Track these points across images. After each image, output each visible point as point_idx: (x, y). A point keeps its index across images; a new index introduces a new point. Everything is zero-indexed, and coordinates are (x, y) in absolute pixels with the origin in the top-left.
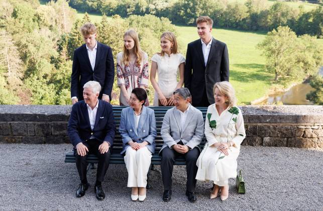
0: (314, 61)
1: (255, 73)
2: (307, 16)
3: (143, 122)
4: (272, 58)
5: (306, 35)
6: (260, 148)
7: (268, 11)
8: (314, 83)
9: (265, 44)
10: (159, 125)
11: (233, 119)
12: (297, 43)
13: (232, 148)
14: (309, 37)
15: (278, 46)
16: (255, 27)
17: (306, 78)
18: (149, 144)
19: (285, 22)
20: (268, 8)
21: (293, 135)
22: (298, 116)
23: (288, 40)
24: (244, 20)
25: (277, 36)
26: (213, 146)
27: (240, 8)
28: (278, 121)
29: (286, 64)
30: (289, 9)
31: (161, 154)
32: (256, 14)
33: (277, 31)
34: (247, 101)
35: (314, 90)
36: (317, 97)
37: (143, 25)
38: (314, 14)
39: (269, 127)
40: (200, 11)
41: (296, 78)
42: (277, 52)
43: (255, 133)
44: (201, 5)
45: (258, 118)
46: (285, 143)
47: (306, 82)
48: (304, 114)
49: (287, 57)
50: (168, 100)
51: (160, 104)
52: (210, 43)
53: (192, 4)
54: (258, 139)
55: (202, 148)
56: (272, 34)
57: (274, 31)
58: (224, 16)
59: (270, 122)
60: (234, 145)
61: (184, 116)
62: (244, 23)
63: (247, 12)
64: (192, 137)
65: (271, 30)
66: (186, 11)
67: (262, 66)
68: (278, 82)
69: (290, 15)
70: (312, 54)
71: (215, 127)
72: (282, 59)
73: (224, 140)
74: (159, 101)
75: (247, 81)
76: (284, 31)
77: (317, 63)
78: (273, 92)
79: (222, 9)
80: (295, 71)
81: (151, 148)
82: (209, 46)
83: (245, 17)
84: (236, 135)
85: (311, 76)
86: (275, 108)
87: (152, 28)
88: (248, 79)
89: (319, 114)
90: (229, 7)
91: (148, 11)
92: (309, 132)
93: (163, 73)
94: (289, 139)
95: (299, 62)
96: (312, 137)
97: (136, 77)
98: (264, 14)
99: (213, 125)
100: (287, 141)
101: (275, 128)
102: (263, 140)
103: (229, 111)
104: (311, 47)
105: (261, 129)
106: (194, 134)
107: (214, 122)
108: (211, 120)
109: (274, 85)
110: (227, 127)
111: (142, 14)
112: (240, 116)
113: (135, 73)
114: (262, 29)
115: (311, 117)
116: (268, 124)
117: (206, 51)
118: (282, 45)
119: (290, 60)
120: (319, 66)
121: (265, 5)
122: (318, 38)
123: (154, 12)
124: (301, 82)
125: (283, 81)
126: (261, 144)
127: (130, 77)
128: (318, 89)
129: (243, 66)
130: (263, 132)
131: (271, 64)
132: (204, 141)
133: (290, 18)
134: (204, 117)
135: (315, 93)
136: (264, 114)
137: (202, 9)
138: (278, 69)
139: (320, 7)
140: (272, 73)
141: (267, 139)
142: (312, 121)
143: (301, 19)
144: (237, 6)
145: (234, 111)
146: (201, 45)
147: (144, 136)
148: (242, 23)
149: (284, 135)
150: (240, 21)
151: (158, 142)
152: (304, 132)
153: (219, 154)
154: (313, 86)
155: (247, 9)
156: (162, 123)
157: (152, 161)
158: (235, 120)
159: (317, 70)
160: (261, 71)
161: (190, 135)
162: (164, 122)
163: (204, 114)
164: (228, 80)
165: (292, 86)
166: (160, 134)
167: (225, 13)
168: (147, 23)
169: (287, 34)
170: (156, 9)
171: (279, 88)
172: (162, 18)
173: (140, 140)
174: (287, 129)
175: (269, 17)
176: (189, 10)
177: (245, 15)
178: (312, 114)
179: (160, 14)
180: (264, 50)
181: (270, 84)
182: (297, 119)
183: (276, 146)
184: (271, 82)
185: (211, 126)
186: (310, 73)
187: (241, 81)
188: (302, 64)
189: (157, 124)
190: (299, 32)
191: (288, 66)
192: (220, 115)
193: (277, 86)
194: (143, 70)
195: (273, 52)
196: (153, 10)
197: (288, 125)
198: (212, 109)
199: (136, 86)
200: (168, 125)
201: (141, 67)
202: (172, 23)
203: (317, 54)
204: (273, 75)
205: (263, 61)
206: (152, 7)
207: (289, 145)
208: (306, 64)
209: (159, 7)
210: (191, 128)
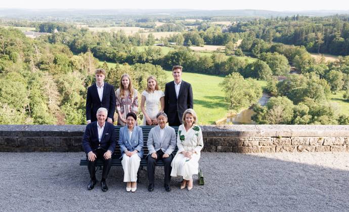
0: (256, 94)
1: (218, 102)
2: (250, 66)
3: (134, 136)
4: (229, 93)
5: (250, 78)
6: (215, 153)
7: (226, 62)
8: (255, 109)
9: (224, 84)
10: (146, 139)
11: (196, 134)
12: (244, 83)
13: (194, 154)
14: (252, 79)
15: (232, 85)
16: (217, 73)
17: (251, 106)
18: (138, 152)
19: (236, 70)
20: (225, 60)
21: (236, 144)
22: (239, 132)
23: (238, 81)
24: (210, 67)
25: (232, 78)
26: (181, 153)
27: (208, 60)
28: (227, 135)
29: (237, 96)
30: (239, 61)
31: (147, 159)
32: (218, 63)
33: (232, 75)
34: (213, 121)
35: (255, 113)
36: (258, 118)
37: (144, 70)
38: (255, 65)
39: (221, 140)
40: (182, 61)
41: (244, 106)
42: (232, 89)
43: (211, 144)
44: (183, 57)
45: (214, 134)
46: (231, 150)
47: (251, 108)
48: (243, 131)
49: (238, 92)
50: (152, 121)
51: (147, 124)
52: (180, 83)
53: (176, 57)
54: (214, 147)
55: (175, 154)
56: (229, 77)
57: (230, 75)
58: (198, 65)
59: (221, 136)
60: (195, 152)
61: (162, 132)
62: (211, 69)
63: (213, 63)
64: (168, 147)
65: (228, 74)
66: (172, 61)
67: (223, 98)
68: (233, 108)
69: (239, 65)
70: (254, 90)
71: (184, 140)
72: (235, 93)
73: (190, 148)
74: (146, 122)
75: (213, 108)
76: (236, 75)
77: (257, 96)
78: (230, 115)
79: (196, 60)
80: (244, 101)
81: (140, 154)
82: (179, 86)
83: (211, 66)
84: (197, 145)
85: (253, 104)
86: (225, 127)
87: (150, 72)
88: (214, 106)
89: (253, 131)
90: (200, 59)
91: (147, 61)
92: (247, 143)
93: (149, 103)
94: (234, 147)
95: (246, 95)
96: (248, 146)
97: (129, 106)
98: (223, 64)
99: (182, 138)
100: (233, 149)
101: (224, 140)
102: (217, 148)
103: (193, 129)
104: (253, 86)
105: (216, 140)
106: (170, 144)
107: (183, 136)
108: (181, 135)
109: (230, 111)
110: (192, 139)
111: (143, 63)
112: (200, 132)
113: (128, 103)
114: (222, 74)
115: (248, 133)
116: (220, 138)
117: (178, 89)
118: (235, 84)
119: (240, 94)
120: (258, 98)
121: (224, 58)
122: (258, 80)
123: (151, 62)
124: (247, 109)
125: (236, 108)
126: (216, 151)
127: (125, 106)
128: (258, 113)
129: (210, 98)
130: (217, 143)
131: (228, 96)
132: (176, 149)
133: (240, 67)
134: (177, 133)
135: (256, 115)
136: (218, 130)
137: (183, 60)
138: (233, 100)
139: (258, 61)
140: (229, 102)
141: (219, 147)
142: (248, 135)
143: (246, 68)
144: (206, 59)
145: (196, 129)
146: (174, 85)
147: (135, 145)
148: (209, 70)
149: (230, 145)
150: (208, 68)
151: (145, 150)
152: (244, 142)
153: (186, 159)
154: (255, 111)
155: (212, 61)
156: (147, 138)
157: (141, 163)
158: (197, 135)
159: (257, 100)
160: (222, 101)
161: (167, 145)
162: (149, 137)
163: (176, 131)
164: (192, 108)
165: (242, 111)
166: (146, 145)
167: (198, 63)
168: (146, 68)
169: (238, 77)
170: (153, 59)
171: (234, 112)
172: (157, 65)
173: (133, 148)
174: (232, 141)
175: (226, 66)
176: (174, 61)
177: (211, 65)
178: (248, 130)
179: (155, 63)
180: (223, 87)
181: (228, 109)
182: (238, 134)
183: (225, 152)
184: (229, 108)
185: (181, 139)
186: (253, 102)
187: (209, 107)
188: (248, 97)
189: (144, 137)
190: (246, 76)
191: (239, 98)
192: (187, 131)
193: (232, 111)
194: (134, 101)
195: (229, 89)
196: (151, 60)
197: (233, 138)
198: (181, 127)
199: (129, 112)
200: (152, 139)
201: (133, 99)
202: (163, 69)
203: (258, 91)
204: (230, 104)
205: (223, 94)
206: (150, 58)
207: (234, 151)
208: (250, 96)
209: (155, 58)
210: (167, 140)
